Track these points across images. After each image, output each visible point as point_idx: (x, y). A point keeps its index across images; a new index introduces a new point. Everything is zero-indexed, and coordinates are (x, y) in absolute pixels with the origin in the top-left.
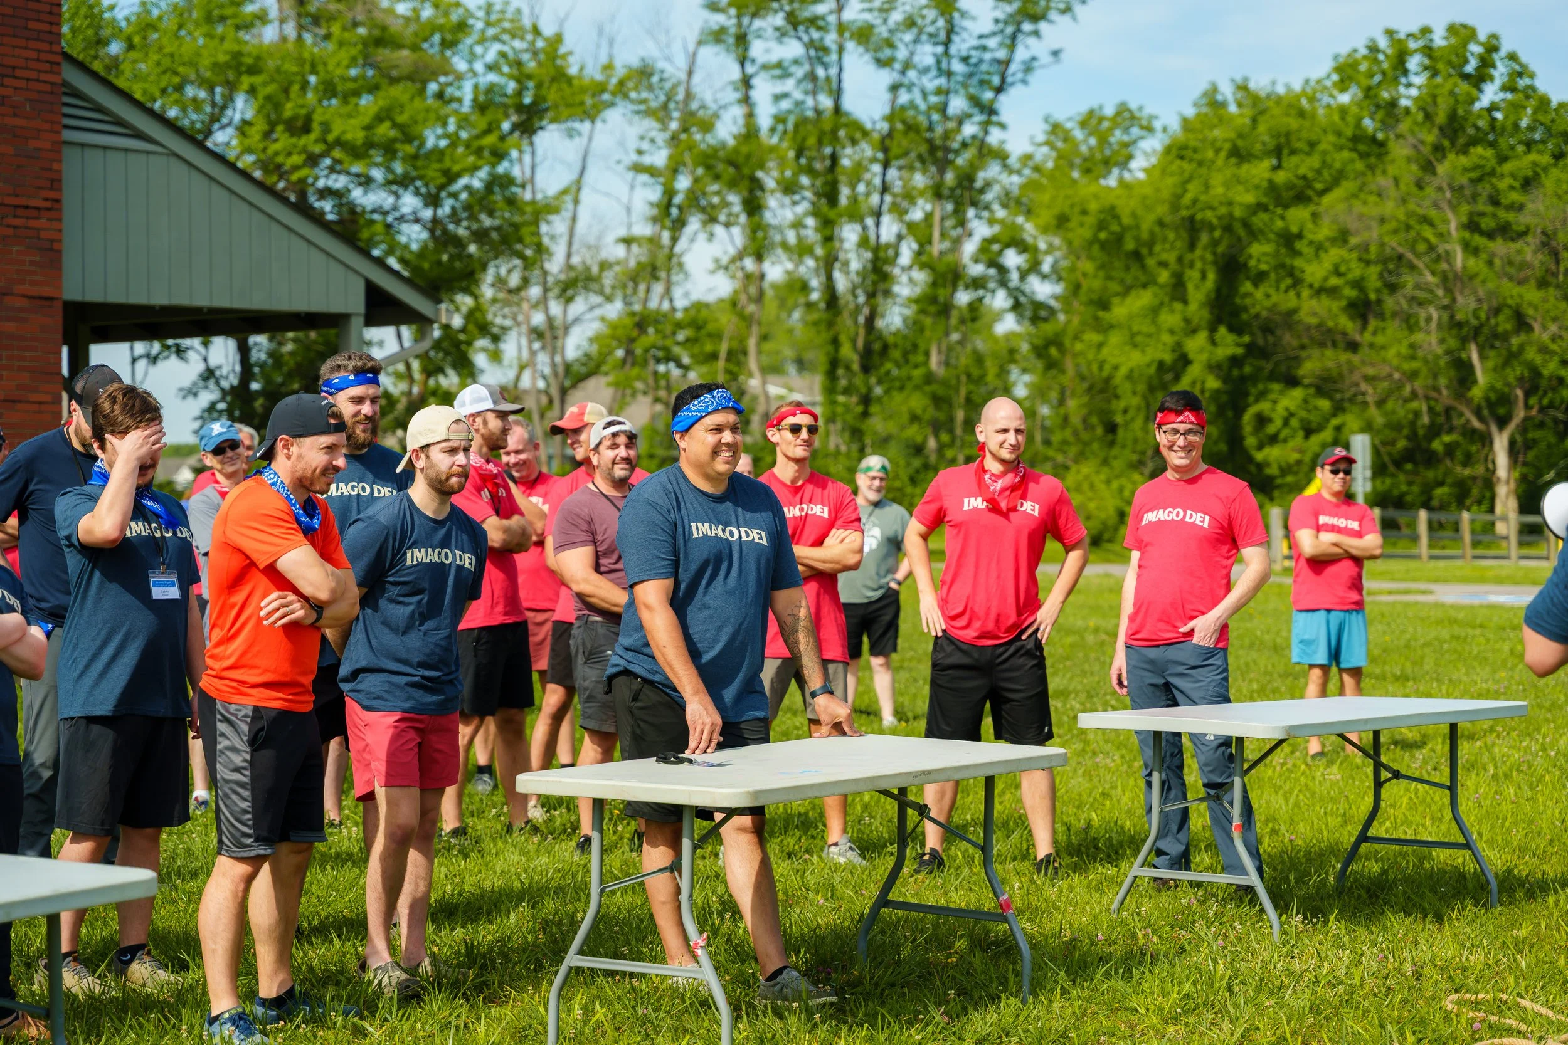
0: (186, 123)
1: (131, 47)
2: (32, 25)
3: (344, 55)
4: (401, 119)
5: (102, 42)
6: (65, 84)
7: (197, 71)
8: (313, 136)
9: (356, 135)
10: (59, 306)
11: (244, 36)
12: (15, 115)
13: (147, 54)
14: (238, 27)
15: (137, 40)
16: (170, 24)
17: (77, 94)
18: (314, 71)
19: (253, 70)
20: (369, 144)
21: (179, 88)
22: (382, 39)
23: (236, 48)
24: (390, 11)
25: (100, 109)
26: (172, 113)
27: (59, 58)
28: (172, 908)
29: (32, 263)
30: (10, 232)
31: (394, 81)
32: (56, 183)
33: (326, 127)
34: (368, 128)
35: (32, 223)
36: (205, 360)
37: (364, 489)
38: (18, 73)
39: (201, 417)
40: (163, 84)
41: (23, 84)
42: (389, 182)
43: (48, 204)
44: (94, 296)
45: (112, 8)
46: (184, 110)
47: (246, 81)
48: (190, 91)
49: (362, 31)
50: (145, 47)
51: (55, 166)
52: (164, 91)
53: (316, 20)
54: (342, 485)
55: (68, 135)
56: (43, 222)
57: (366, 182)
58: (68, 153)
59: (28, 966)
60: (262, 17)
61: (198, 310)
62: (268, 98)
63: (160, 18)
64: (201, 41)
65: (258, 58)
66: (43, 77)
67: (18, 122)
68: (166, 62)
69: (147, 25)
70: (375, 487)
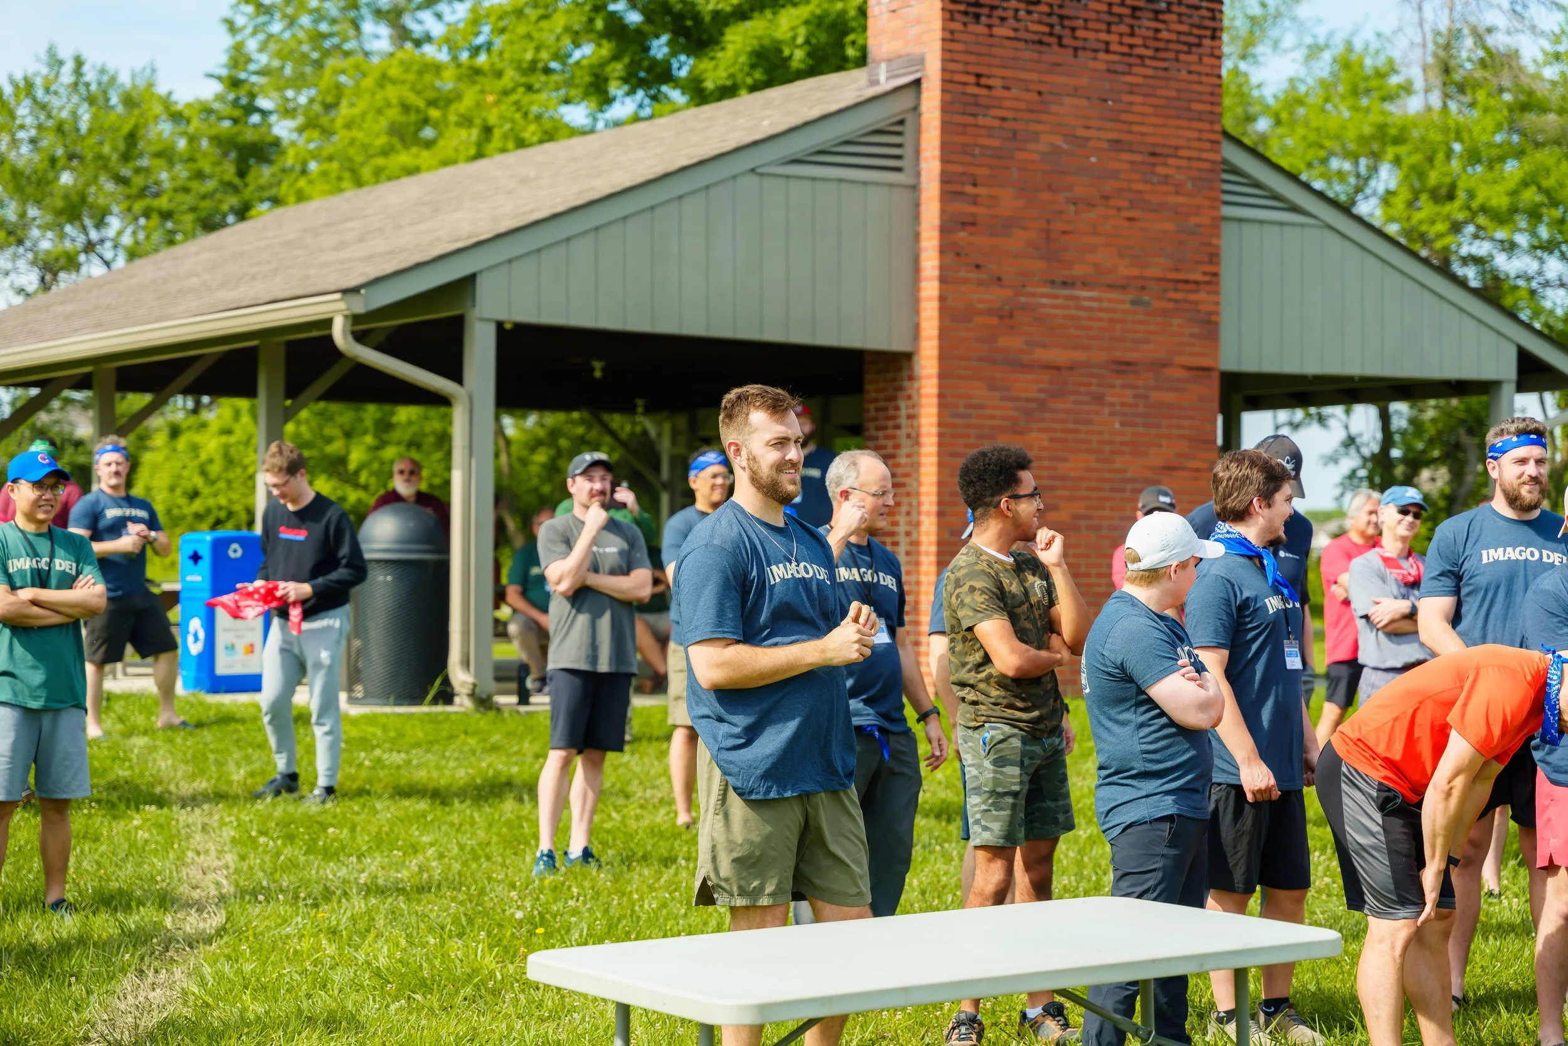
0: (1331, 194)
1: (1278, 122)
2: (1196, 106)
3: (1489, 122)
4: (1547, 183)
5: (1250, 119)
6: (1225, 161)
7: (1344, 146)
8: (1457, 203)
9: (1499, 200)
10: (1215, 377)
11: (1389, 107)
12: (1177, 193)
13: (1293, 130)
14: (1384, 99)
15: (1284, 116)
16: (1315, 99)
17: (1235, 171)
18: (1459, 138)
19: (1398, 141)
20: (1514, 210)
21: (1324, 161)
22: (1528, 104)
23: (1380, 119)
24: (1537, 76)
25: (1257, 185)
26: (1318, 185)
27: (1219, 137)
28: (1337, 969)
29: (1192, 336)
30: (1171, 305)
31: (1538, 145)
32: (1214, 257)
33: (1471, 194)
34: (1514, 193)
35: (1192, 297)
36: (1347, 427)
37: (1532, 554)
38: (1181, 153)
39: (1342, 484)
40: (1309, 158)
41: (1184, 163)
42: (1535, 248)
43: (1207, 278)
44: (1249, 366)
45: (1259, 86)
46: (1329, 182)
47: (1391, 151)
48: (1335, 164)
49: (1507, 97)
50: (1293, 122)
51: (1214, 241)
52: (1310, 165)
53: (1461, 89)
54: (1509, 549)
55: (1227, 211)
56: (1202, 296)
57: (1510, 247)
58: (1227, 229)
59: (1201, 1016)
60: (1407, 89)
61: (1349, 379)
62: (1413, 168)
63: (1307, 94)
64: (1347, 114)
65: (1403, 129)
66: (1205, 155)
67: (1181, 200)
68: (1313, 137)
69: (1293, 100)
70: (1545, 552)
